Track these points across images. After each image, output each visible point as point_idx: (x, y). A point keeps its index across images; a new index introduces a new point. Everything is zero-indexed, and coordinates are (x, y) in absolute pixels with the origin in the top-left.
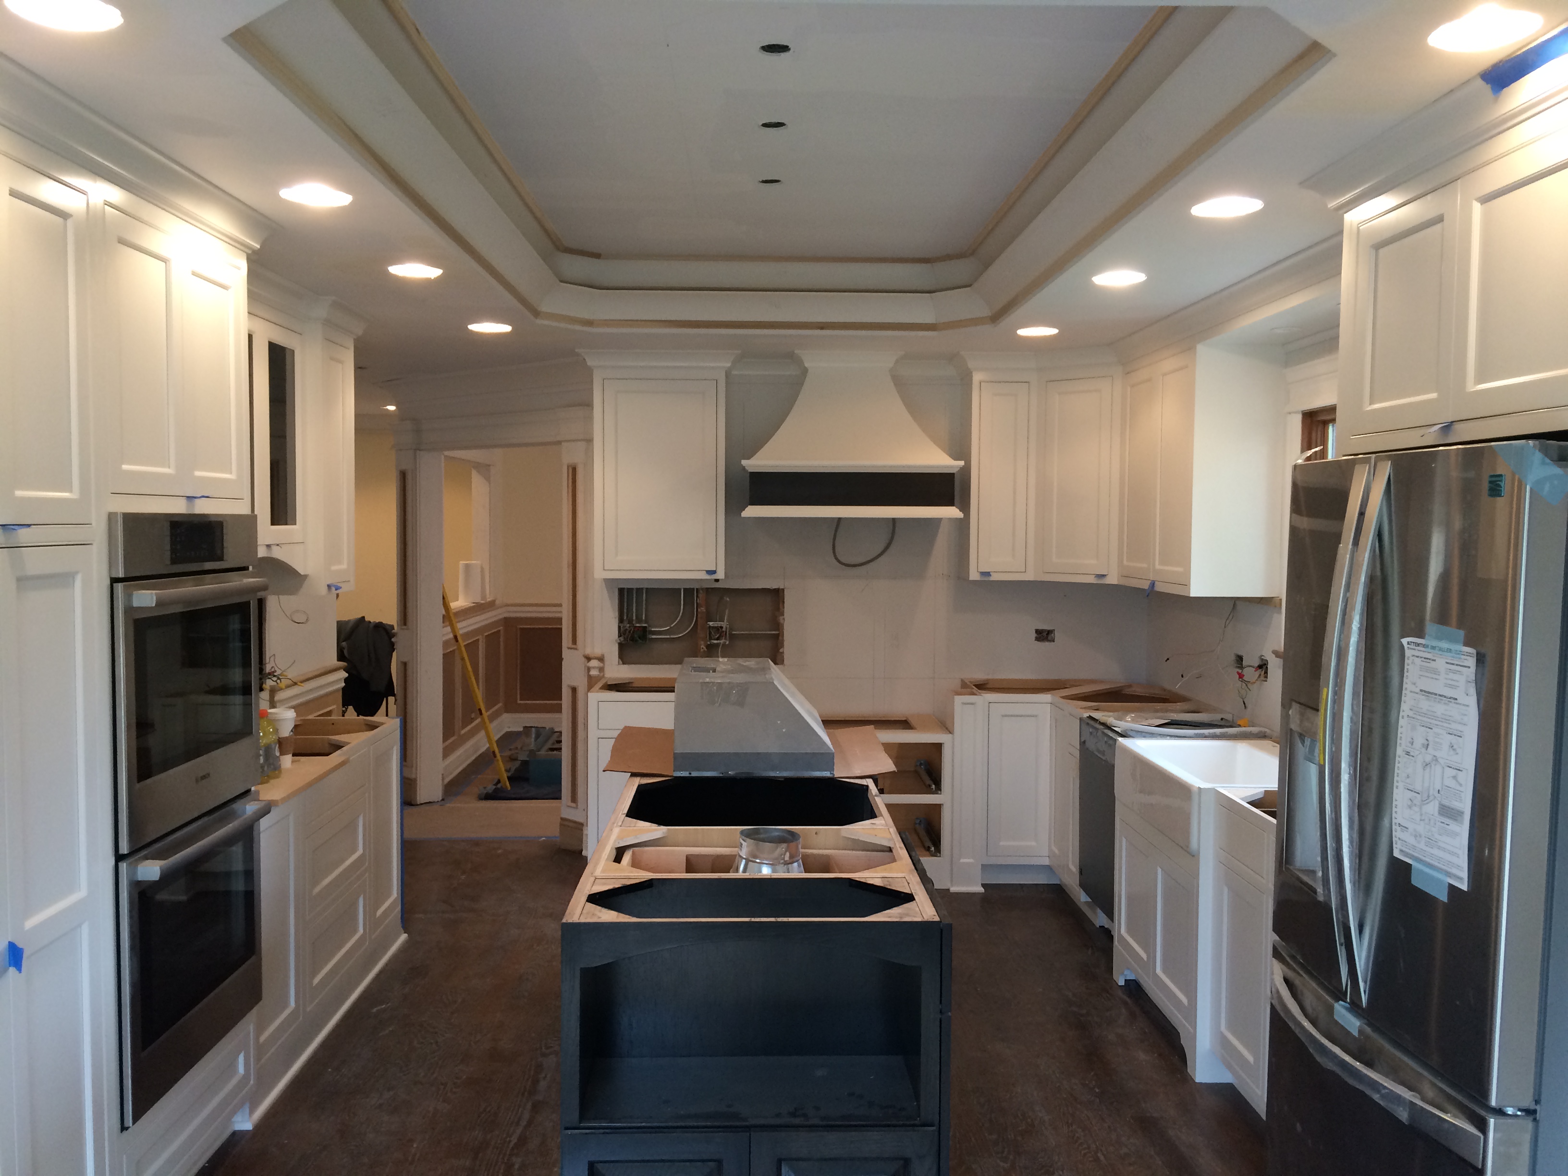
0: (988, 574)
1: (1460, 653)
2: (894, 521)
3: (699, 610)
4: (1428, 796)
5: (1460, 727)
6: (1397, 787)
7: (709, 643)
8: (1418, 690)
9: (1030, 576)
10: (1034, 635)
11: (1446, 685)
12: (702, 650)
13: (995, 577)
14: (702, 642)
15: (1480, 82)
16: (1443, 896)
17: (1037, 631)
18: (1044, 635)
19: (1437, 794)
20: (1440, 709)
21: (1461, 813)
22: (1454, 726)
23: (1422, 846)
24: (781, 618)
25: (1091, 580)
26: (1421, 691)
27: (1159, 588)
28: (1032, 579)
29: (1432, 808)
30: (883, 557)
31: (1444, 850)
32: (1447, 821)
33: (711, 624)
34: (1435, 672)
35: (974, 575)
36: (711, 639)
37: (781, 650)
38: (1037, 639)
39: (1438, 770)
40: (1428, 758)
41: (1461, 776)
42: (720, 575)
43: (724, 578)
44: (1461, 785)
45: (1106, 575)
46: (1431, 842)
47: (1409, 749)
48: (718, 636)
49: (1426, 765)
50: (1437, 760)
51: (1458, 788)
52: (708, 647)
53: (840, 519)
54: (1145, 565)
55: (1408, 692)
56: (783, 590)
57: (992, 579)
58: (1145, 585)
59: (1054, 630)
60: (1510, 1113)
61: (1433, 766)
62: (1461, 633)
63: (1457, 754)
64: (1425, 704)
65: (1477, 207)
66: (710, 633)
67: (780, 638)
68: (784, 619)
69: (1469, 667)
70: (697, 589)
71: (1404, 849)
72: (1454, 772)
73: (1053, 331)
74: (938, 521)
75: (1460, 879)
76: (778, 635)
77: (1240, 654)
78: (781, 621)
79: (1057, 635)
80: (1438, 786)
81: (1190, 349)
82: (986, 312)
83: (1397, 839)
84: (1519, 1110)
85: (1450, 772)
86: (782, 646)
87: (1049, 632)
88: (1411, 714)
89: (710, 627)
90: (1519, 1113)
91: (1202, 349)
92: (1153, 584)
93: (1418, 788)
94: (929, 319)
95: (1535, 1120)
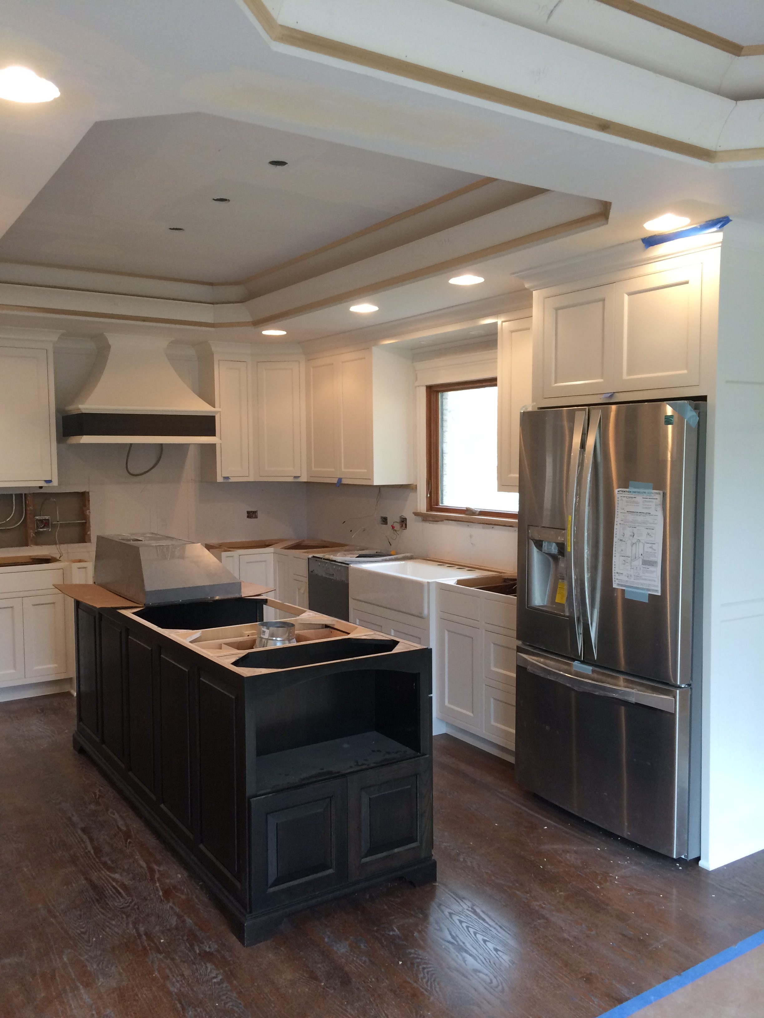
0: (227, 478)
1: (651, 493)
2: (161, 445)
3: (28, 509)
4: (636, 557)
5: (653, 525)
6: (615, 556)
7: (36, 531)
8: (626, 512)
9: (251, 479)
10: (246, 515)
11: (643, 508)
12: (32, 536)
13: (232, 480)
14: (31, 531)
15: (641, 242)
16: (646, 600)
17: (248, 512)
18: (251, 515)
19: (640, 556)
20: (640, 518)
21: (656, 562)
22: (649, 525)
23: (632, 580)
24: (88, 511)
25: (291, 479)
26: (627, 512)
27: (344, 481)
28: (252, 480)
29: (639, 562)
30: (153, 470)
31: (646, 580)
32: (647, 567)
33: (37, 517)
34: (637, 503)
35: (220, 479)
36: (38, 527)
37: (88, 533)
38: (248, 517)
39: (641, 545)
40: (634, 541)
41: (655, 547)
42: (55, 483)
43: (57, 485)
44: (655, 550)
45: (300, 476)
46: (637, 577)
47: (621, 539)
48: (43, 525)
49: (633, 544)
50: (640, 541)
51: (653, 551)
52: (36, 533)
53: (131, 444)
54: (333, 470)
55: (619, 513)
56: (88, 493)
57: (230, 481)
58: (335, 481)
59: (257, 511)
60: (683, 686)
61: (637, 544)
62: (651, 484)
63: (652, 537)
64: (630, 517)
65: (626, 297)
66: (37, 523)
67: (87, 525)
68: (90, 512)
69: (657, 499)
70: (25, 494)
71: (619, 583)
72: (650, 545)
73: (284, 333)
74: (188, 445)
75: (657, 591)
76: (86, 523)
77: (384, 516)
78: (88, 513)
79: (259, 514)
80: (641, 552)
81: (368, 348)
82: (249, 319)
83: (616, 579)
84: (686, 685)
85: (647, 546)
86: (89, 530)
87: (255, 512)
88: (622, 522)
89: (37, 520)
90: (686, 686)
91: (375, 349)
92: (340, 480)
93: (629, 554)
94: (211, 321)
95: (691, 688)
